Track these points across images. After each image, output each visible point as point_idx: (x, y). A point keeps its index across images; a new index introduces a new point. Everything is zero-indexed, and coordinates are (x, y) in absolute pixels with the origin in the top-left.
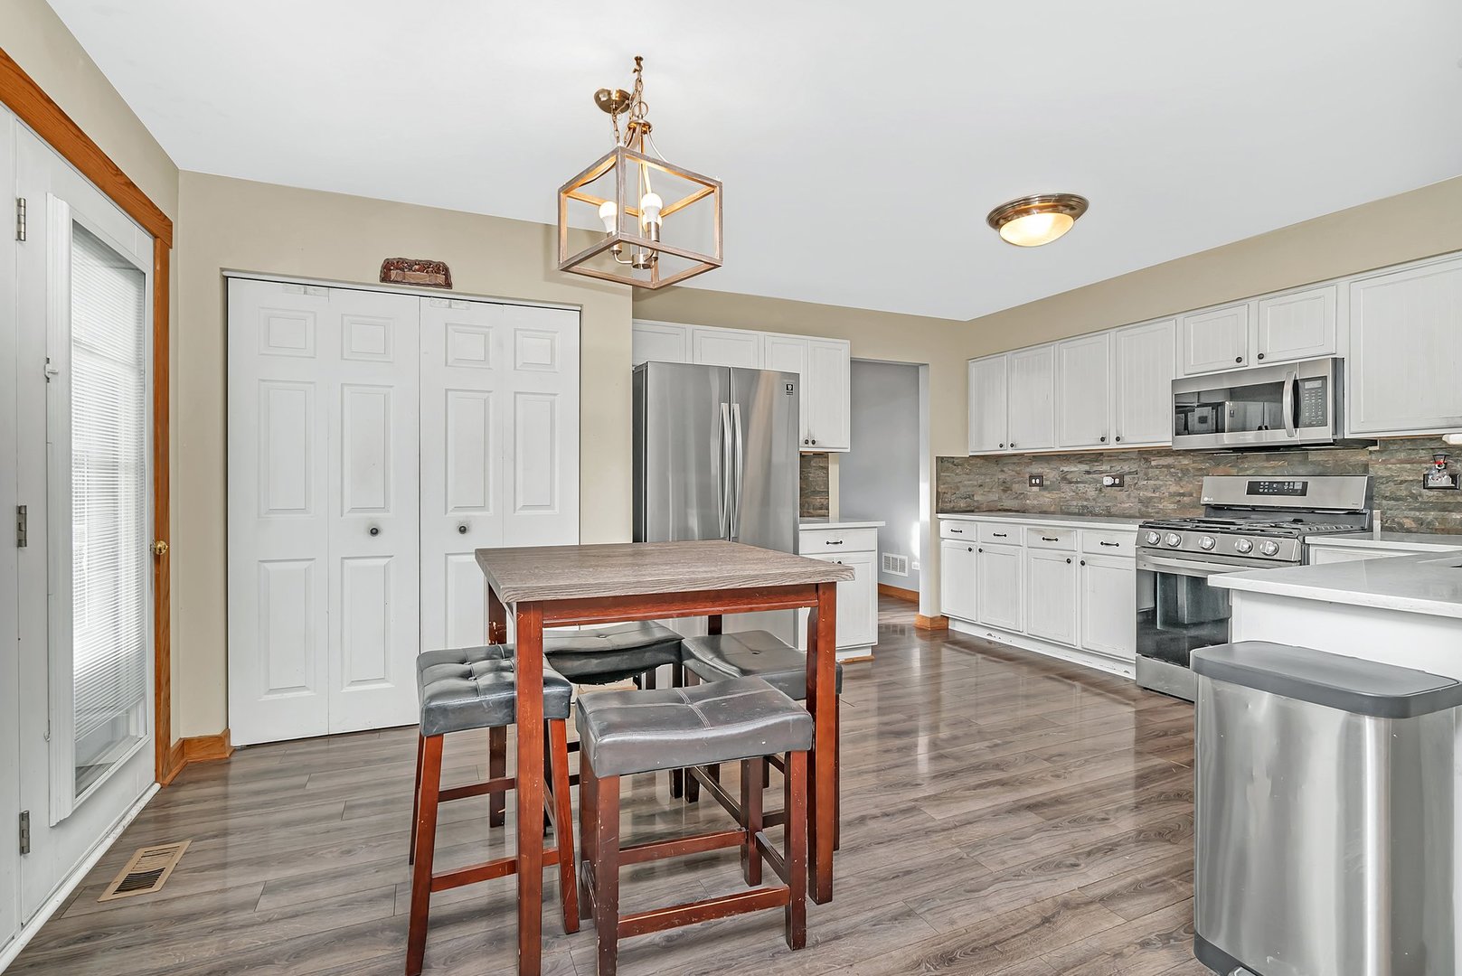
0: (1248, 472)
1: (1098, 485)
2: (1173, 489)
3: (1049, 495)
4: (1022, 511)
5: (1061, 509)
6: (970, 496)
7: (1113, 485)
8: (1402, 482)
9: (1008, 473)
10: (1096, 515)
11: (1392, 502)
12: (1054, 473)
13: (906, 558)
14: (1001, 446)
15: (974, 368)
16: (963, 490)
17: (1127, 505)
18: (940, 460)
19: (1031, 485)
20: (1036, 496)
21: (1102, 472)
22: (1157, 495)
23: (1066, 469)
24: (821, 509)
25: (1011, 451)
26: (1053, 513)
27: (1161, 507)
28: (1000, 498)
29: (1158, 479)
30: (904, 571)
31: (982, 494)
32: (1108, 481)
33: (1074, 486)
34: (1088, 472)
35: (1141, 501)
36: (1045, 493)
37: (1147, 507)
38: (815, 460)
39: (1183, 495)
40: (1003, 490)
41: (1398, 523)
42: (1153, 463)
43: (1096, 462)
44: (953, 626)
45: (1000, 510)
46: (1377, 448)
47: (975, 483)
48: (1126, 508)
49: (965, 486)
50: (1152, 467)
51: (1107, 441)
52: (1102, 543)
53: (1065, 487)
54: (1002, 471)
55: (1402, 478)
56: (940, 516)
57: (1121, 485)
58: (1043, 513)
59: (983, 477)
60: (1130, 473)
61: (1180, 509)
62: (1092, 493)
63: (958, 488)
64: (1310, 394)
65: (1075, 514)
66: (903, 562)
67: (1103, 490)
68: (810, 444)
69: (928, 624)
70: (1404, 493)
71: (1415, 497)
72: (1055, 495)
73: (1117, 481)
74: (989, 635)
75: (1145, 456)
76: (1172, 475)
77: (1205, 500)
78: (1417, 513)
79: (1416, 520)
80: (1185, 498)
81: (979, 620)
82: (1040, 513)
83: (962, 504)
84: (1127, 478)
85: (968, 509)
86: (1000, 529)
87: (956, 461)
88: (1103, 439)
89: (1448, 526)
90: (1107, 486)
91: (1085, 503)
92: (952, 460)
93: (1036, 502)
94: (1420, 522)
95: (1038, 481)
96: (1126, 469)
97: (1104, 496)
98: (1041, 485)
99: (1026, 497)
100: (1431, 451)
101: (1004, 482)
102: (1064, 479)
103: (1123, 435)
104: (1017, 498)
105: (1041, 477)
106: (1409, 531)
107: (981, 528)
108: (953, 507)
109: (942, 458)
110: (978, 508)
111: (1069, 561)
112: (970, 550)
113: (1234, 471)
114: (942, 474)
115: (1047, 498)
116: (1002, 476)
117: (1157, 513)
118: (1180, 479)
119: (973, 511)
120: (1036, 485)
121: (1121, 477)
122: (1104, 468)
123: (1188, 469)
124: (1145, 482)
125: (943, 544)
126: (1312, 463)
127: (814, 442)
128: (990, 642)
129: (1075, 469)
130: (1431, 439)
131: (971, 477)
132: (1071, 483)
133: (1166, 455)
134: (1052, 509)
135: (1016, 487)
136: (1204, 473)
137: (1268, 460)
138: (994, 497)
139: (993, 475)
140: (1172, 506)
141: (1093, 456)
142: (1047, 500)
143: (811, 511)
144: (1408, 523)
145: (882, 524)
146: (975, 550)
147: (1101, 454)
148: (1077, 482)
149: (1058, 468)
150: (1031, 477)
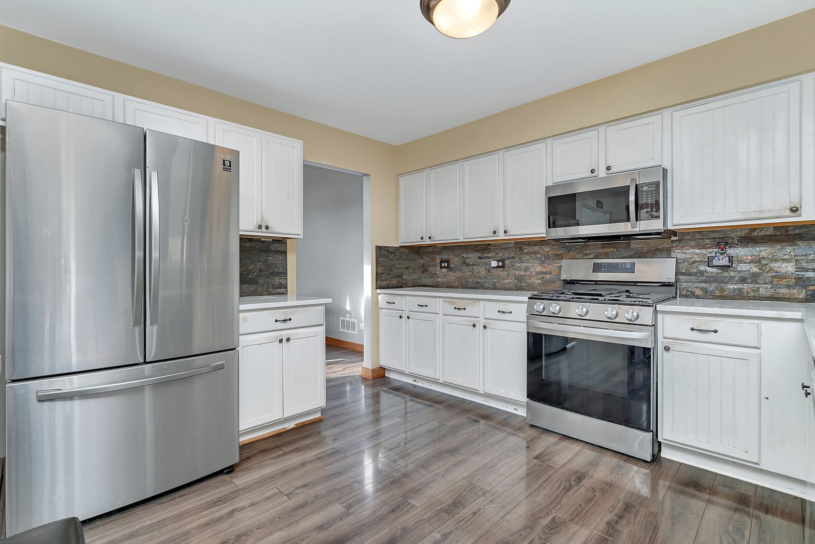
0: (590, 257)
1: (487, 267)
2: (539, 269)
3: (454, 275)
4: (436, 286)
5: (462, 284)
6: (400, 276)
7: (498, 267)
8: (694, 262)
9: (425, 260)
10: (486, 289)
11: (687, 277)
12: (457, 258)
13: (356, 321)
14: (422, 238)
15: (403, 180)
16: (395, 271)
17: (507, 281)
18: (379, 248)
19: (441, 267)
20: (445, 276)
21: (490, 258)
22: (528, 273)
23: (465, 256)
24: (280, 288)
25: (428, 242)
26: (457, 287)
27: (530, 282)
28: (420, 277)
29: (528, 262)
30: (354, 331)
31: (408, 275)
32: (494, 264)
33: (471, 268)
34: (481, 258)
35: (516, 278)
36: (451, 273)
37: (521, 282)
38: (274, 245)
39: (545, 273)
40: (422, 271)
41: (691, 292)
42: (525, 251)
43: (486, 250)
44: (389, 375)
45: (420, 286)
46: (676, 238)
47: (403, 266)
48: (507, 283)
49: (397, 268)
50: (524, 254)
51: (497, 234)
52: (499, 311)
53: (464, 267)
54: (422, 257)
55: (693, 260)
56: (378, 291)
57: (503, 267)
58: (450, 287)
59: (408, 262)
60: (509, 258)
61: (543, 283)
62: (483, 273)
63: (392, 270)
64: (647, 194)
65: (471, 288)
66: (354, 324)
67: (491, 270)
68: (264, 229)
69: (370, 374)
70: (695, 271)
71: (702, 273)
72: (458, 274)
73: (500, 264)
74: (415, 381)
75: (519, 246)
76: (538, 259)
77: (564, 277)
78: (704, 285)
79: (702, 289)
80: (547, 276)
81: (407, 370)
82: (448, 287)
83: (395, 282)
84: (507, 262)
85: (399, 285)
86: (423, 301)
87: (390, 250)
88: (494, 232)
89: (725, 293)
90: (494, 267)
91: (479, 280)
92: (387, 249)
93: (444, 280)
94: (705, 291)
95: (446, 265)
96: (507, 255)
97: (492, 275)
98: (448, 267)
99: (437, 277)
100: (713, 240)
101: (423, 266)
102: (464, 263)
103: (509, 229)
104: (431, 277)
105: (448, 262)
106: (698, 297)
107: (408, 299)
108: (388, 285)
109: (380, 247)
110: (405, 284)
111: (474, 326)
112: (401, 317)
113: (580, 256)
114: (380, 259)
115: (452, 276)
116: (421, 261)
117: (527, 286)
118: (543, 262)
119: (402, 287)
120: (445, 267)
121: (503, 261)
122: (491, 255)
123: (548, 255)
124: (519, 265)
125: (382, 312)
126: (633, 249)
127: (267, 228)
128: (415, 386)
129: (472, 257)
130: (713, 232)
131: (401, 261)
132: (469, 265)
133: (533, 245)
134: (456, 284)
135: (431, 269)
136: (560, 257)
137: (603, 247)
138: (416, 276)
139: (415, 260)
140: (537, 281)
141: (484, 246)
142: (452, 278)
143: (270, 290)
144: (698, 292)
145: (329, 300)
146: (405, 317)
147: (490, 244)
148: (473, 265)
149: (459, 255)
150: (441, 262)
